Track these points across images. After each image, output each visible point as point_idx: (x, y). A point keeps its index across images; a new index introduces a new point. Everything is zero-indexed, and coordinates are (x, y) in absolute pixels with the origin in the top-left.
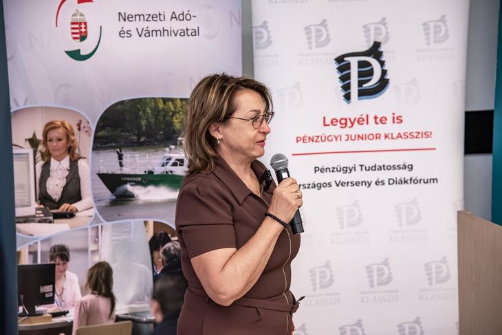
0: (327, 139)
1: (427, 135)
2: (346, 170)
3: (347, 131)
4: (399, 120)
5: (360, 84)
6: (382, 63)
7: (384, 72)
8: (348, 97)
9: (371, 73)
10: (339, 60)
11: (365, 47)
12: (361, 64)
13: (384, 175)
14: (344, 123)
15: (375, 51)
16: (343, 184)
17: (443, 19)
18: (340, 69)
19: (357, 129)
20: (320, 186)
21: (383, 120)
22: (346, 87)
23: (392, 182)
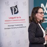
0: (10, 21)
1: (24, 20)
2: (13, 26)
3: (13, 19)
4: (20, 17)
5: (14, 12)
6: (17, 9)
7: (18, 10)
8: (12, 14)
9: (16, 10)
10: (11, 8)
11: (15, 6)
12: (14, 9)
13: (19, 26)
14: (12, 18)
15: (16, 7)
16: (12, 28)
17: (25, 2)
18: (11, 9)
19: (14, 19)
20: (9, 29)
21: (18, 18)
22: (12, 12)
23: (20, 27)
